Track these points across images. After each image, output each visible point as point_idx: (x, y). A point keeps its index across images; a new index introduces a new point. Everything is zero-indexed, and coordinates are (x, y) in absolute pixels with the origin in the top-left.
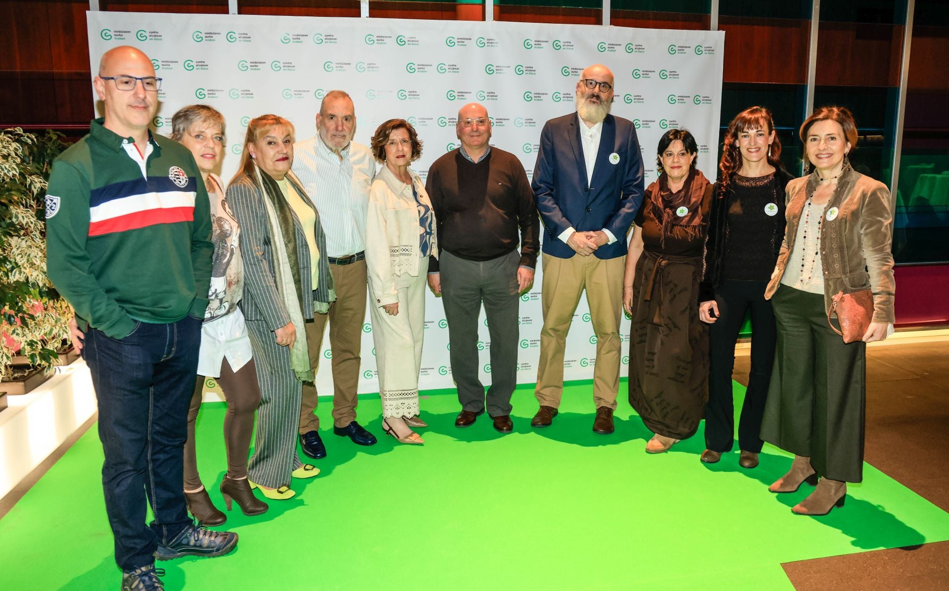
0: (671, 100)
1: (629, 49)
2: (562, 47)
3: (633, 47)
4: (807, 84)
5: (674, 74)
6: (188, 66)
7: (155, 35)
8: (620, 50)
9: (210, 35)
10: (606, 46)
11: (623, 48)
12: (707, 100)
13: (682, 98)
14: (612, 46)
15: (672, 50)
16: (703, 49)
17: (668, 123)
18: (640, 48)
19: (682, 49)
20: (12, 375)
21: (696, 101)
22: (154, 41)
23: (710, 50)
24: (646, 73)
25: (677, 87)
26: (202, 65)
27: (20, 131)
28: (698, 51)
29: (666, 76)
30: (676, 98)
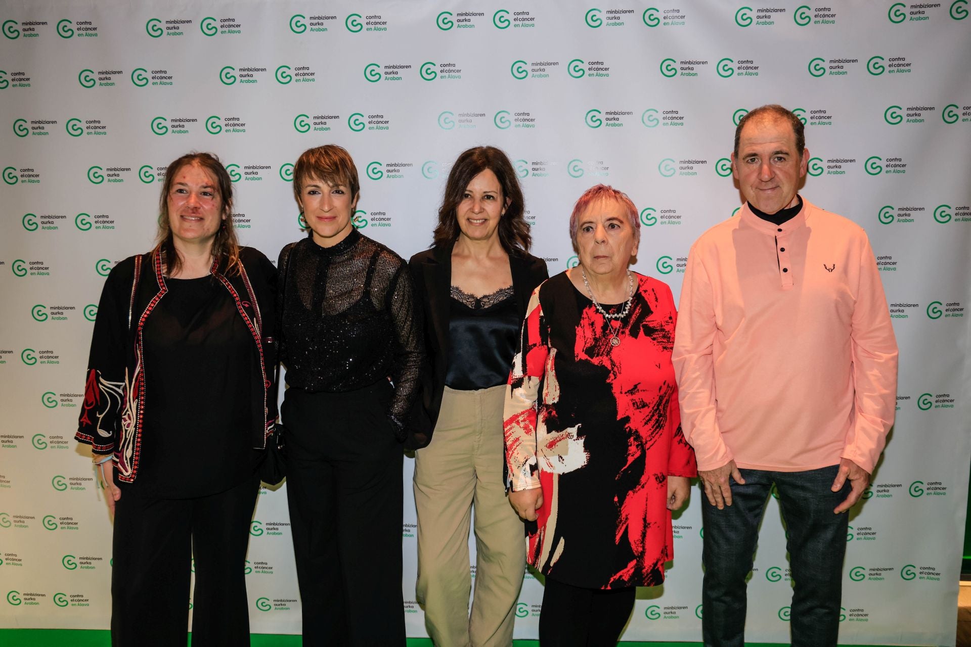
1: (803, 16)
2: (662, 21)
3: (812, 13)
5: (899, 64)
8: (784, 21)
10: (753, 14)
11: (789, 15)
13: (915, 112)
14: (765, 15)
15: (896, 14)
21: (949, 116)
24: (840, 64)
25: (905, 90)
28: (957, 11)
29: (881, 69)
30: (903, 113)
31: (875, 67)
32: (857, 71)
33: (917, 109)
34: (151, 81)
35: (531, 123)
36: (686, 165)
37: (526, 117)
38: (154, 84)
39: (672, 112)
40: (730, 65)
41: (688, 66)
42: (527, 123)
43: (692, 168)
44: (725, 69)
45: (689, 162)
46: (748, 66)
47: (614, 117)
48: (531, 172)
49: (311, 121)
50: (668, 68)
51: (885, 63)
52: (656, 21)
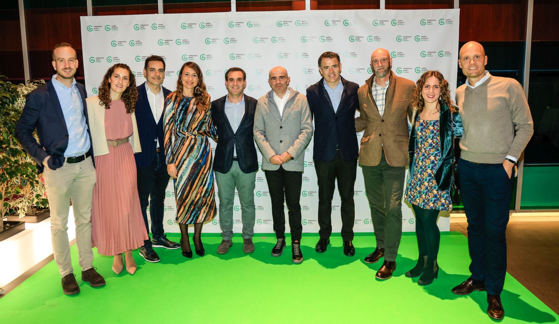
0: (423, 54)
1: (394, 23)
3: (397, 22)
4: (526, 40)
5: (425, 38)
6: (132, 44)
7: (115, 27)
8: (388, 24)
9: (143, 26)
11: (389, 22)
12: (448, 54)
13: (430, 53)
14: (382, 22)
15: (423, 23)
16: (444, 21)
17: (421, 69)
18: (401, 22)
19: (430, 21)
20: (35, 212)
21: (441, 54)
22: (114, 31)
23: (450, 22)
24: (406, 38)
25: (426, 46)
26: (139, 43)
27: (43, 81)
28: (441, 22)
29: (419, 40)
30: (426, 53)
31: (417, 39)
32: (412, 40)
33: (430, 52)
34: (182, 43)
35: (307, 56)
36: (358, 70)
37: (306, 55)
38: (183, 44)
39: (353, 53)
40: (371, 38)
41: (358, 38)
42: (306, 56)
43: (360, 71)
44: (370, 39)
45: (359, 69)
46: (377, 38)
48: (308, 72)
49: (235, 56)
50: (352, 39)
51: (420, 38)
52: (347, 24)
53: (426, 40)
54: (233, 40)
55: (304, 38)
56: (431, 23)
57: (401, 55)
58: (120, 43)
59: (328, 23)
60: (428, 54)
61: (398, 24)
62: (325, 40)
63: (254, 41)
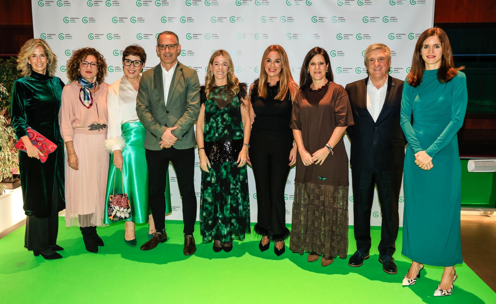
1: (361, 2)
5: (394, 19)
7: (67, 3)
8: (354, 4)
13: (399, 36)
14: (348, 2)
15: (392, 2)
16: (416, 1)
19: (401, 1)
21: (411, 37)
23: (422, 1)
26: (92, 20)
28: (413, 2)
29: (387, 21)
30: (395, 36)
31: (385, 20)
41: (321, 19)
46: (342, 19)
47: (295, 36)
51: (389, 19)
52: (310, 4)
53: (395, 21)
54: (190, 19)
55: (263, 18)
56: (401, 3)
57: (367, 37)
58: (73, 19)
59: (289, 2)
60: (397, 36)
61: (365, 3)
62: (286, 20)
63: (212, 21)
